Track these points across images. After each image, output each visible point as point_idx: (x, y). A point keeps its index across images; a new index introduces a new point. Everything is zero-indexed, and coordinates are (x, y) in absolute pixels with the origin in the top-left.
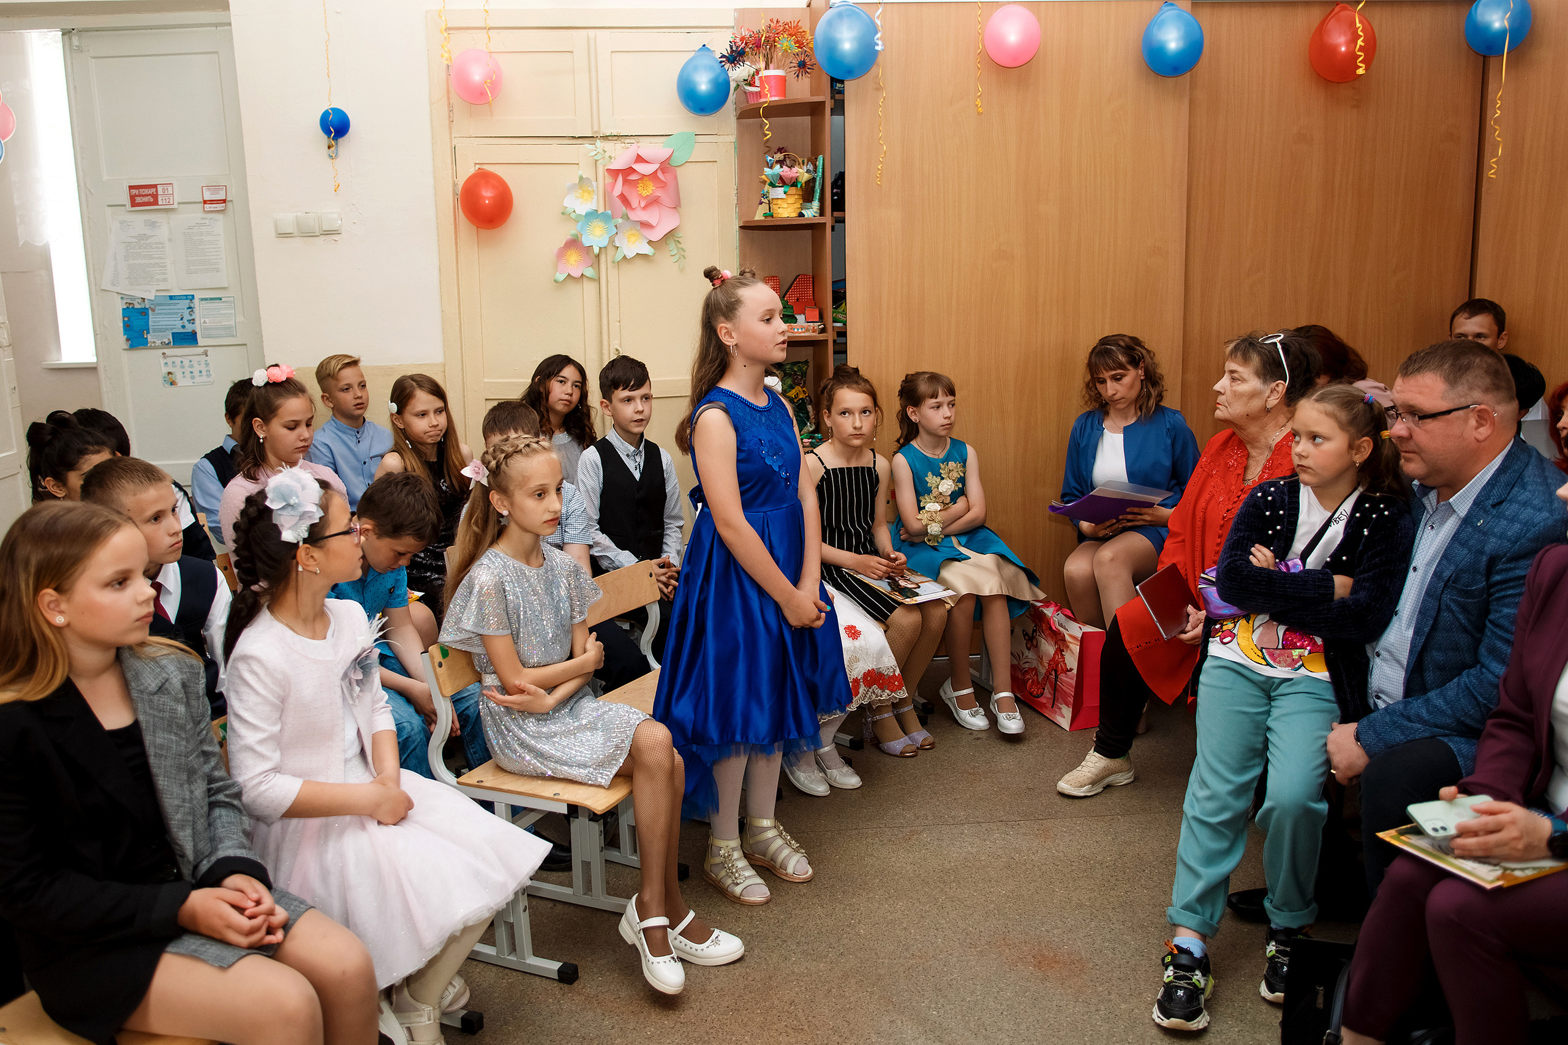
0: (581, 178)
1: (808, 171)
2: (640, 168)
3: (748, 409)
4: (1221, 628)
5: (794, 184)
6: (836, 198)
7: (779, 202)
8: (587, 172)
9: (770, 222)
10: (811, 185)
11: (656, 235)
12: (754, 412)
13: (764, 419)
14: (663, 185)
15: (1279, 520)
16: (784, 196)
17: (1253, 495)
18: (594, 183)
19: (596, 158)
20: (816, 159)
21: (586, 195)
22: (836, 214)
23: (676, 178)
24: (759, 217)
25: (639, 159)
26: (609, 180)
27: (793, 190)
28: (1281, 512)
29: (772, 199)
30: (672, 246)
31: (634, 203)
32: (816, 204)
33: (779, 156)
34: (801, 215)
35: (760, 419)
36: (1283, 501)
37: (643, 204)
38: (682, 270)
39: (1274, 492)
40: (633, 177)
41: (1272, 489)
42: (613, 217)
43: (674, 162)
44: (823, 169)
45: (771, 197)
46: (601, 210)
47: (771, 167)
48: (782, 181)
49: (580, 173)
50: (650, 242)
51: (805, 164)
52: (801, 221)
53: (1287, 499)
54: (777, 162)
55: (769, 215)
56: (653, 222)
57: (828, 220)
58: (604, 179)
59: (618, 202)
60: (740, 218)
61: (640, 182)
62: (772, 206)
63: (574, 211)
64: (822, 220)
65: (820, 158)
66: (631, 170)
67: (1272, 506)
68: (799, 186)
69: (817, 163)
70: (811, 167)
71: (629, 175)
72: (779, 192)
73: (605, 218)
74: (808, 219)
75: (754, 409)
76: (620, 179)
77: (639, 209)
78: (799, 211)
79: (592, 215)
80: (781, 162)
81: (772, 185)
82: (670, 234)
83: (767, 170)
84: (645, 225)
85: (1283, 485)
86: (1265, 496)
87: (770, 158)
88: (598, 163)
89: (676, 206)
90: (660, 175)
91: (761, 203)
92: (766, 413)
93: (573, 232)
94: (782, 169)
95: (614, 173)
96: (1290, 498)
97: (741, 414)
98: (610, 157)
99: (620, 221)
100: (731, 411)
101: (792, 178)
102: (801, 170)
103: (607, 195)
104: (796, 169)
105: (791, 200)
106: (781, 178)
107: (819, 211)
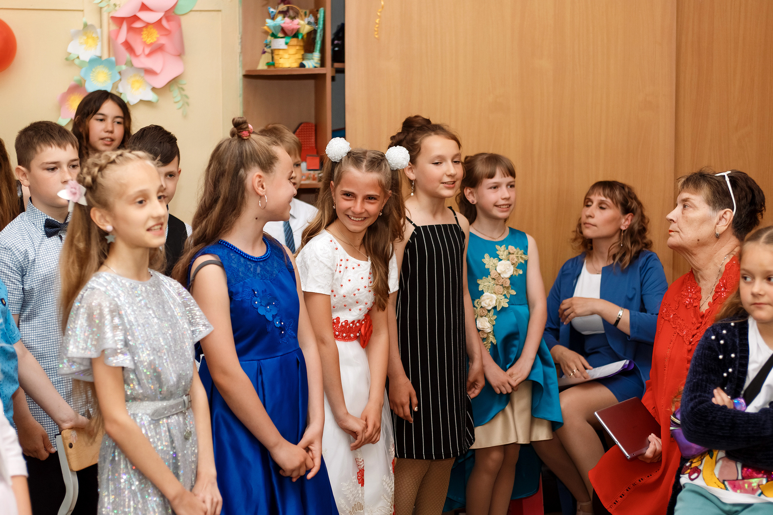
0: (86, 25)
1: (309, 23)
2: (145, 16)
3: (242, 260)
4: (690, 465)
5: (295, 35)
6: (336, 49)
7: (281, 52)
8: (91, 19)
9: (272, 72)
10: (312, 36)
11: (160, 82)
12: (249, 263)
13: (259, 270)
14: (168, 33)
15: (730, 362)
16: (285, 47)
17: (707, 338)
18: (99, 30)
19: (101, 5)
20: (318, 11)
21: (90, 41)
22: (337, 65)
23: (180, 26)
24: (262, 66)
25: (144, 7)
26: (113, 27)
27: (294, 41)
28: (733, 355)
29: (275, 50)
30: (175, 93)
31: (138, 49)
32: (316, 55)
33: (282, 7)
34: (302, 66)
35: (255, 269)
36: (734, 343)
37: (147, 51)
38: (185, 116)
39: (726, 334)
40: (138, 25)
41: (724, 332)
42: (117, 63)
43: (179, 11)
44: (324, 21)
45: (273, 48)
46: (105, 57)
47: (273, 18)
48: (285, 32)
49: (84, 20)
50: (154, 89)
51: (307, 15)
52: (302, 71)
53: (738, 342)
54: (281, 12)
55: (272, 64)
56: (157, 69)
57: (328, 71)
58: (108, 27)
59: (122, 50)
60: (244, 65)
61: (144, 29)
62: (276, 57)
63: (78, 57)
64: (322, 71)
65: (321, 10)
66: (135, 18)
67: (725, 350)
68: (300, 37)
69: (319, 16)
70: (312, 19)
71: (134, 22)
72: (280, 43)
73: (109, 65)
74: (309, 69)
75: (250, 260)
76: (125, 27)
77: (143, 56)
78: (300, 61)
79: (96, 61)
80: (284, 13)
81: (274, 36)
82: (174, 81)
83: (269, 22)
84: (149, 72)
85: (734, 327)
86: (717, 340)
87: (272, 10)
88: (104, 10)
89: (180, 54)
90: (164, 23)
91: (264, 52)
92: (261, 264)
93: (77, 78)
94: (283, 22)
95: (119, 21)
96: (741, 340)
97: (235, 266)
98: (115, 5)
99: (124, 67)
100: (225, 263)
101: (293, 30)
102: (302, 22)
103: (111, 41)
104: (297, 21)
105: (292, 50)
106: (283, 30)
107: (319, 62)
